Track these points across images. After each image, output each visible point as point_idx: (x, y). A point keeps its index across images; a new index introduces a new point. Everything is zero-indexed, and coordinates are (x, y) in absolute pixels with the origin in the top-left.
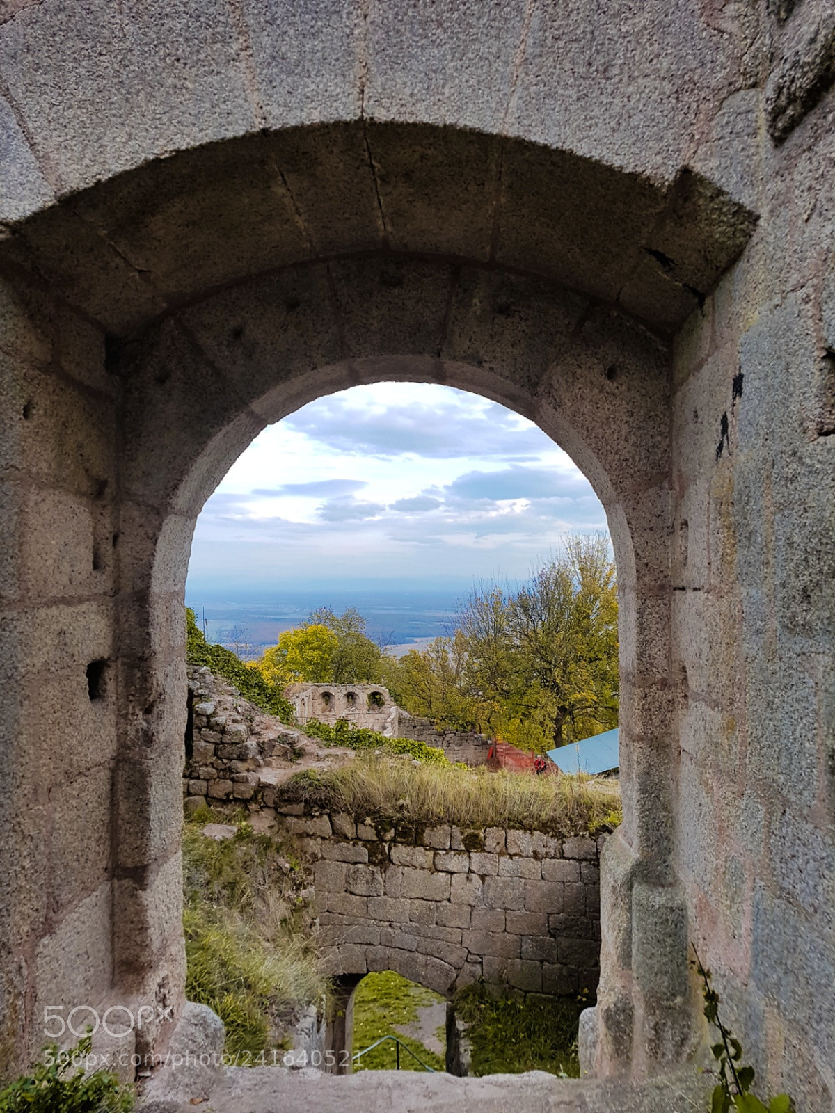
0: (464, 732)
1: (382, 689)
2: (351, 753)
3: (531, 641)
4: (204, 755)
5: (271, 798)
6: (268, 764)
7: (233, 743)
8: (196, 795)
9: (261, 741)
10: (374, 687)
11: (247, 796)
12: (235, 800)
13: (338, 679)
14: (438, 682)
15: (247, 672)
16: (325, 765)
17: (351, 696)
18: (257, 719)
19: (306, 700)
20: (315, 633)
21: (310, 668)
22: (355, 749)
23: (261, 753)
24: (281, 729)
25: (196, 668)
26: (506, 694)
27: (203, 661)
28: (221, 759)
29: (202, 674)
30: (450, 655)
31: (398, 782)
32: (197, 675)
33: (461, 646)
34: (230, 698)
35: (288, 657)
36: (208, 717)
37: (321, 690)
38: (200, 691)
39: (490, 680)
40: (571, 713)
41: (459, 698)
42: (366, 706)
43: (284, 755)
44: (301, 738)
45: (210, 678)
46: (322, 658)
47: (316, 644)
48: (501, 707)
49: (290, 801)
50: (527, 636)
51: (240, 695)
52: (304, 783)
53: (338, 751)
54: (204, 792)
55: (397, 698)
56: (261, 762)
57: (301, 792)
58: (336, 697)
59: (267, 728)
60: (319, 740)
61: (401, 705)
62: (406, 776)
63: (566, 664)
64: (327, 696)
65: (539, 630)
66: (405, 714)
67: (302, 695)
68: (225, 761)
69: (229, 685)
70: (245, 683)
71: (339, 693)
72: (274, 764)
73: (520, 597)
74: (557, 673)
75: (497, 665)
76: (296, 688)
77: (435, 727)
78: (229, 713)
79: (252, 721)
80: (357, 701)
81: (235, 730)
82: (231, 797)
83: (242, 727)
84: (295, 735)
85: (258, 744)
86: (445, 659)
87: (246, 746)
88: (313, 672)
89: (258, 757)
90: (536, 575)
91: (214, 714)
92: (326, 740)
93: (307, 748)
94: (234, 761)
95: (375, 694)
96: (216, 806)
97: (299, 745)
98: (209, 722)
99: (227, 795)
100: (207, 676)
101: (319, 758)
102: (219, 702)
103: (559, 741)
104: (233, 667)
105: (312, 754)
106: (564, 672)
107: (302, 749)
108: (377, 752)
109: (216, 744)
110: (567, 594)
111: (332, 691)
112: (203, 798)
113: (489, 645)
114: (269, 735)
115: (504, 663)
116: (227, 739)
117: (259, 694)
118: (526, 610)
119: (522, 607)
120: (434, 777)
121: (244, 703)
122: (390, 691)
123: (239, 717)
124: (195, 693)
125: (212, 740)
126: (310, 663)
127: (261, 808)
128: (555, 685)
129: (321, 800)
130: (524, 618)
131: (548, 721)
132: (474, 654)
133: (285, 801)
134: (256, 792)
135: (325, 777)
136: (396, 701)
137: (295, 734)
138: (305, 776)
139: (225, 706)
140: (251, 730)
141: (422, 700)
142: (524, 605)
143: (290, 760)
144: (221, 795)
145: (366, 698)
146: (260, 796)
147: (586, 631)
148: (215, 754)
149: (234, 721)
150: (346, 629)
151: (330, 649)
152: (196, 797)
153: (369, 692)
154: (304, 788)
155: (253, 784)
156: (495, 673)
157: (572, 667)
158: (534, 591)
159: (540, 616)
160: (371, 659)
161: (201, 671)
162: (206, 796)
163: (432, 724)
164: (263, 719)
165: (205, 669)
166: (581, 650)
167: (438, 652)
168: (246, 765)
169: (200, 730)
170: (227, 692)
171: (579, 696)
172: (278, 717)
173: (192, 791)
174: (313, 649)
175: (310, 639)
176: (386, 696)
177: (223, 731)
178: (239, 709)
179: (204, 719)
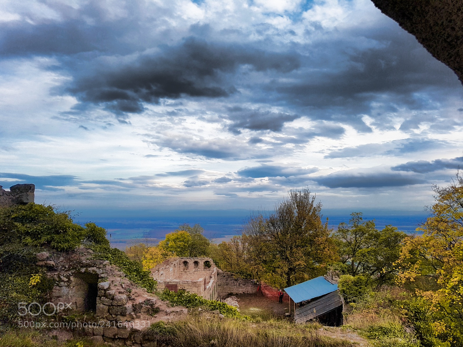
0: (246, 279)
1: (210, 260)
2: (185, 310)
3: (276, 238)
4: (102, 312)
5: (139, 338)
6: (138, 317)
7: (118, 306)
8: (97, 335)
9: (135, 304)
10: (206, 259)
11: (126, 336)
12: (119, 338)
13: (191, 255)
14: (235, 256)
15: (131, 263)
16: (171, 317)
17: (196, 263)
18: (133, 291)
19: (176, 265)
20: (181, 234)
21: (179, 250)
22: (187, 307)
23: (134, 311)
24: (147, 296)
25: (101, 261)
26: (265, 262)
27: (106, 257)
28: (111, 315)
29: (105, 265)
30: (240, 244)
31: (211, 329)
32: (101, 266)
33: (244, 240)
34: (119, 279)
35: (169, 245)
36: (105, 290)
37: (183, 260)
38: (102, 275)
39: (257, 256)
40: (294, 271)
41: (244, 263)
42: (203, 267)
43: (148, 312)
44: (158, 302)
45: (108, 267)
46: (184, 245)
47: (181, 239)
48: (262, 268)
49: (149, 340)
50: (274, 236)
51: (125, 276)
52: (157, 330)
53: (177, 309)
54: (102, 334)
55: (216, 264)
56: (134, 316)
57: (155, 336)
58: (190, 263)
59: (139, 296)
60: (168, 302)
61: (219, 267)
62: (215, 325)
63: (291, 248)
64: (185, 263)
65: (279, 233)
66: (220, 271)
67: (174, 263)
68: (114, 316)
69: (119, 271)
70: (129, 269)
71: (191, 261)
72: (142, 317)
73: (271, 218)
74: (288, 252)
75: (261, 249)
76: (172, 260)
77: (233, 277)
78: (117, 288)
79: (130, 292)
80: (199, 265)
81: (119, 298)
82: (116, 337)
83: (124, 297)
84: (154, 300)
85: (133, 305)
86: (238, 246)
87: (125, 308)
88: (180, 251)
89: (133, 313)
90: (278, 209)
91: (109, 289)
92: (171, 302)
93: (160, 307)
94: (118, 316)
95: (207, 262)
96: (108, 342)
97: (156, 306)
98: (105, 293)
99: (114, 336)
100: (107, 266)
101: (167, 314)
102: (112, 281)
103: (289, 284)
104: (123, 261)
105: (163, 311)
106: (291, 252)
107: (158, 308)
108: (200, 309)
109: (109, 306)
110: (291, 217)
111: (188, 260)
112: (101, 337)
113: (257, 240)
114: (139, 300)
115: (264, 248)
116: (115, 303)
117: (136, 276)
118: (273, 225)
119: (272, 223)
120: (232, 326)
121: (127, 281)
122: (213, 260)
123: (122, 290)
124: (99, 276)
125: (107, 304)
126: (179, 247)
127: (133, 343)
128: (287, 258)
129: (166, 340)
130: (272, 228)
131: (284, 274)
132: (250, 244)
133: (146, 340)
134: (131, 334)
135: (169, 326)
136: (216, 265)
137: (154, 298)
138: (157, 325)
139: (115, 284)
140: (129, 298)
141: (228, 263)
142: (272, 222)
143: (151, 315)
144: (111, 335)
145: (203, 263)
146: (132, 337)
147: (300, 233)
148: (109, 312)
149: (120, 293)
150: (195, 233)
151: (188, 241)
152: (98, 336)
153: (204, 261)
154: (157, 333)
155: (129, 329)
156: (260, 252)
157: (294, 250)
158: (277, 216)
159: (279, 227)
160: (206, 245)
161: (104, 264)
162: (103, 336)
163: (232, 275)
164: (137, 291)
165: (107, 262)
166: (298, 242)
167: (234, 242)
168: (125, 318)
169: (100, 298)
170: (117, 275)
171: (298, 263)
172: (146, 289)
173: (95, 333)
174: (180, 241)
175: (179, 237)
176: (212, 263)
177: (113, 299)
178: (123, 285)
179: (103, 291)
